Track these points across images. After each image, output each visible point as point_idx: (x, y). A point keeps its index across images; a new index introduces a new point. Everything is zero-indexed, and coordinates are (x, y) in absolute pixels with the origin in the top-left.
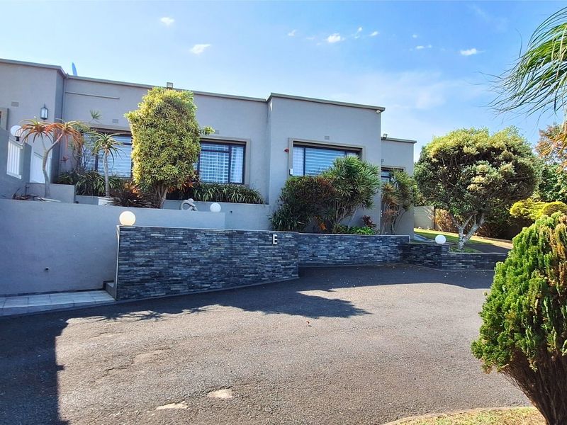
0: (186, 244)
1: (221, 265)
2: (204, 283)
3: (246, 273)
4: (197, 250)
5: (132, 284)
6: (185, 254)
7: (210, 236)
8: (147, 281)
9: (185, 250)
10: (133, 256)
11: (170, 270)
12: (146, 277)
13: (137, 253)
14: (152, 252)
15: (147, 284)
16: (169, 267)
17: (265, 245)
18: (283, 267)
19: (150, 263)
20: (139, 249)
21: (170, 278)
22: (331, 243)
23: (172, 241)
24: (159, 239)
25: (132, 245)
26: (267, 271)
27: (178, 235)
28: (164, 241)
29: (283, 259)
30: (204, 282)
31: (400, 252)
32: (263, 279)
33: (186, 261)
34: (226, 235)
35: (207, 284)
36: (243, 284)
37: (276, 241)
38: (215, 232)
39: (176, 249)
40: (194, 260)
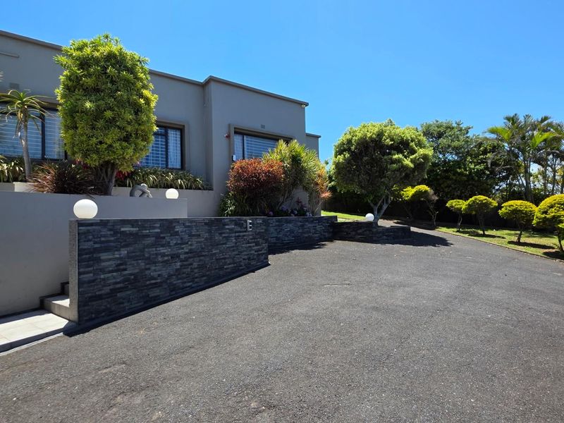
0: (164, 238)
1: (202, 258)
2: (185, 282)
3: (225, 264)
4: (176, 244)
5: (100, 297)
6: (163, 250)
7: (189, 226)
8: (120, 290)
9: (163, 246)
10: (99, 260)
11: (147, 272)
12: (118, 286)
13: (104, 256)
14: (124, 252)
15: (118, 295)
16: (147, 269)
17: (240, 232)
18: (256, 253)
19: (122, 267)
20: (107, 250)
21: (148, 283)
22: (278, 226)
23: (147, 236)
24: (131, 234)
25: (96, 246)
26: (244, 259)
27: (154, 228)
28: (137, 237)
29: (256, 245)
30: (185, 280)
31: (331, 230)
32: (241, 268)
33: (166, 258)
34: (206, 224)
35: (189, 282)
37: (250, 227)
38: (194, 221)
39: (153, 245)
40: (174, 257)
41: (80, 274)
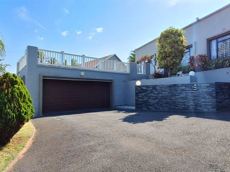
0: (153, 91)
1: (167, 100)
2: (160, 107)
3: (179, 104)
4: (157, 93)
5: (139, 104)
6: (153, 95)
7: (162, 87)
9: (153, 93)
11: (149, 101)
12: (142, 103)
13: (139, 94)
14: (143, 94)
15: (142, 105)
17: (190, 91)
19: (143, 98)
20: (140, 93)
21: (149, 104)
23: (149, 90)
24: (145, 89)
25: (138, 92)
26: (192, 105)
27: (150, 88)
29: (203, 99)
30: (160, 106)
32: (189, 109)
33: (154, 98)
34: (168, 87)
35: (161, 107)
36: (178, 110)
38: (163, 86)
39: (150, 93)
40: (156, 98)
41: (136, 98)
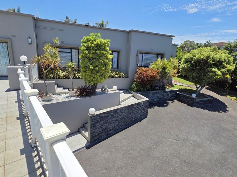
0: (114, 115)
1: (125, 119)
3: (133, 119)
4: (117, 116)
5: (96, 136)
6: (113, 119)
7: (122, 110)
8: (101, 133)
10: (96, 126)
11: (108, 127)
12: (101, 132)
13: (97, 125)
14: (102, 122)
15: (101, 135)
16: (108, 126)
19: (101, 127)
20: (97, 123)
21: (108, 130)
23: (109, 116)
24: (105, 116)
25: (95, 122)
26: (139, 116)
27: (111, 113)
28: (106, 117)
30: (119, 127)
31: (175, 96)
33: (114, 121)
34: (127, 108)
37: (143, 105)
39: (111, 118)
40: (116, 120)
41: (91, 131)
